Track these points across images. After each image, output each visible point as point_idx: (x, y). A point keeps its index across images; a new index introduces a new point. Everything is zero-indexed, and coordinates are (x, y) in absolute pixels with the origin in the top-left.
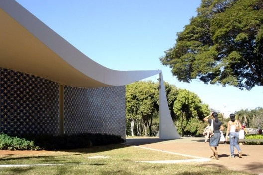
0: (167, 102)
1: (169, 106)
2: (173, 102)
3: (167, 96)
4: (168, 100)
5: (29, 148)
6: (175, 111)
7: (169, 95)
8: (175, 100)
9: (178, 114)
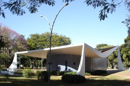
0: (120, 55)
1: (121, 56)
2: (122, 54)
3: (120, 52)
4: (120, 54)
5: (89, 75)
6: (123, 58)
7: (121, 52)
8: (123, 54)
9: (124, 59)
